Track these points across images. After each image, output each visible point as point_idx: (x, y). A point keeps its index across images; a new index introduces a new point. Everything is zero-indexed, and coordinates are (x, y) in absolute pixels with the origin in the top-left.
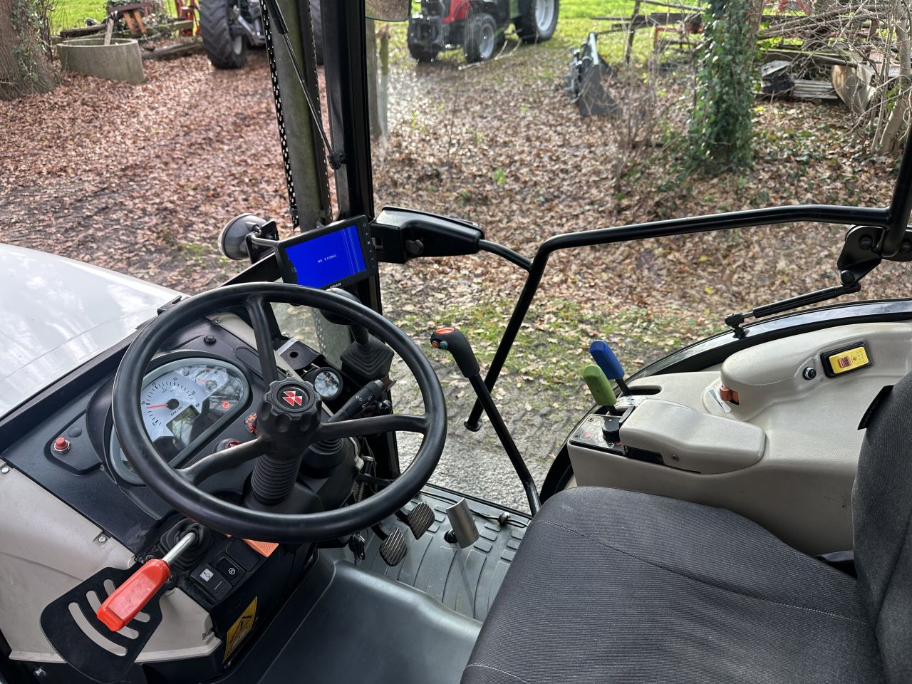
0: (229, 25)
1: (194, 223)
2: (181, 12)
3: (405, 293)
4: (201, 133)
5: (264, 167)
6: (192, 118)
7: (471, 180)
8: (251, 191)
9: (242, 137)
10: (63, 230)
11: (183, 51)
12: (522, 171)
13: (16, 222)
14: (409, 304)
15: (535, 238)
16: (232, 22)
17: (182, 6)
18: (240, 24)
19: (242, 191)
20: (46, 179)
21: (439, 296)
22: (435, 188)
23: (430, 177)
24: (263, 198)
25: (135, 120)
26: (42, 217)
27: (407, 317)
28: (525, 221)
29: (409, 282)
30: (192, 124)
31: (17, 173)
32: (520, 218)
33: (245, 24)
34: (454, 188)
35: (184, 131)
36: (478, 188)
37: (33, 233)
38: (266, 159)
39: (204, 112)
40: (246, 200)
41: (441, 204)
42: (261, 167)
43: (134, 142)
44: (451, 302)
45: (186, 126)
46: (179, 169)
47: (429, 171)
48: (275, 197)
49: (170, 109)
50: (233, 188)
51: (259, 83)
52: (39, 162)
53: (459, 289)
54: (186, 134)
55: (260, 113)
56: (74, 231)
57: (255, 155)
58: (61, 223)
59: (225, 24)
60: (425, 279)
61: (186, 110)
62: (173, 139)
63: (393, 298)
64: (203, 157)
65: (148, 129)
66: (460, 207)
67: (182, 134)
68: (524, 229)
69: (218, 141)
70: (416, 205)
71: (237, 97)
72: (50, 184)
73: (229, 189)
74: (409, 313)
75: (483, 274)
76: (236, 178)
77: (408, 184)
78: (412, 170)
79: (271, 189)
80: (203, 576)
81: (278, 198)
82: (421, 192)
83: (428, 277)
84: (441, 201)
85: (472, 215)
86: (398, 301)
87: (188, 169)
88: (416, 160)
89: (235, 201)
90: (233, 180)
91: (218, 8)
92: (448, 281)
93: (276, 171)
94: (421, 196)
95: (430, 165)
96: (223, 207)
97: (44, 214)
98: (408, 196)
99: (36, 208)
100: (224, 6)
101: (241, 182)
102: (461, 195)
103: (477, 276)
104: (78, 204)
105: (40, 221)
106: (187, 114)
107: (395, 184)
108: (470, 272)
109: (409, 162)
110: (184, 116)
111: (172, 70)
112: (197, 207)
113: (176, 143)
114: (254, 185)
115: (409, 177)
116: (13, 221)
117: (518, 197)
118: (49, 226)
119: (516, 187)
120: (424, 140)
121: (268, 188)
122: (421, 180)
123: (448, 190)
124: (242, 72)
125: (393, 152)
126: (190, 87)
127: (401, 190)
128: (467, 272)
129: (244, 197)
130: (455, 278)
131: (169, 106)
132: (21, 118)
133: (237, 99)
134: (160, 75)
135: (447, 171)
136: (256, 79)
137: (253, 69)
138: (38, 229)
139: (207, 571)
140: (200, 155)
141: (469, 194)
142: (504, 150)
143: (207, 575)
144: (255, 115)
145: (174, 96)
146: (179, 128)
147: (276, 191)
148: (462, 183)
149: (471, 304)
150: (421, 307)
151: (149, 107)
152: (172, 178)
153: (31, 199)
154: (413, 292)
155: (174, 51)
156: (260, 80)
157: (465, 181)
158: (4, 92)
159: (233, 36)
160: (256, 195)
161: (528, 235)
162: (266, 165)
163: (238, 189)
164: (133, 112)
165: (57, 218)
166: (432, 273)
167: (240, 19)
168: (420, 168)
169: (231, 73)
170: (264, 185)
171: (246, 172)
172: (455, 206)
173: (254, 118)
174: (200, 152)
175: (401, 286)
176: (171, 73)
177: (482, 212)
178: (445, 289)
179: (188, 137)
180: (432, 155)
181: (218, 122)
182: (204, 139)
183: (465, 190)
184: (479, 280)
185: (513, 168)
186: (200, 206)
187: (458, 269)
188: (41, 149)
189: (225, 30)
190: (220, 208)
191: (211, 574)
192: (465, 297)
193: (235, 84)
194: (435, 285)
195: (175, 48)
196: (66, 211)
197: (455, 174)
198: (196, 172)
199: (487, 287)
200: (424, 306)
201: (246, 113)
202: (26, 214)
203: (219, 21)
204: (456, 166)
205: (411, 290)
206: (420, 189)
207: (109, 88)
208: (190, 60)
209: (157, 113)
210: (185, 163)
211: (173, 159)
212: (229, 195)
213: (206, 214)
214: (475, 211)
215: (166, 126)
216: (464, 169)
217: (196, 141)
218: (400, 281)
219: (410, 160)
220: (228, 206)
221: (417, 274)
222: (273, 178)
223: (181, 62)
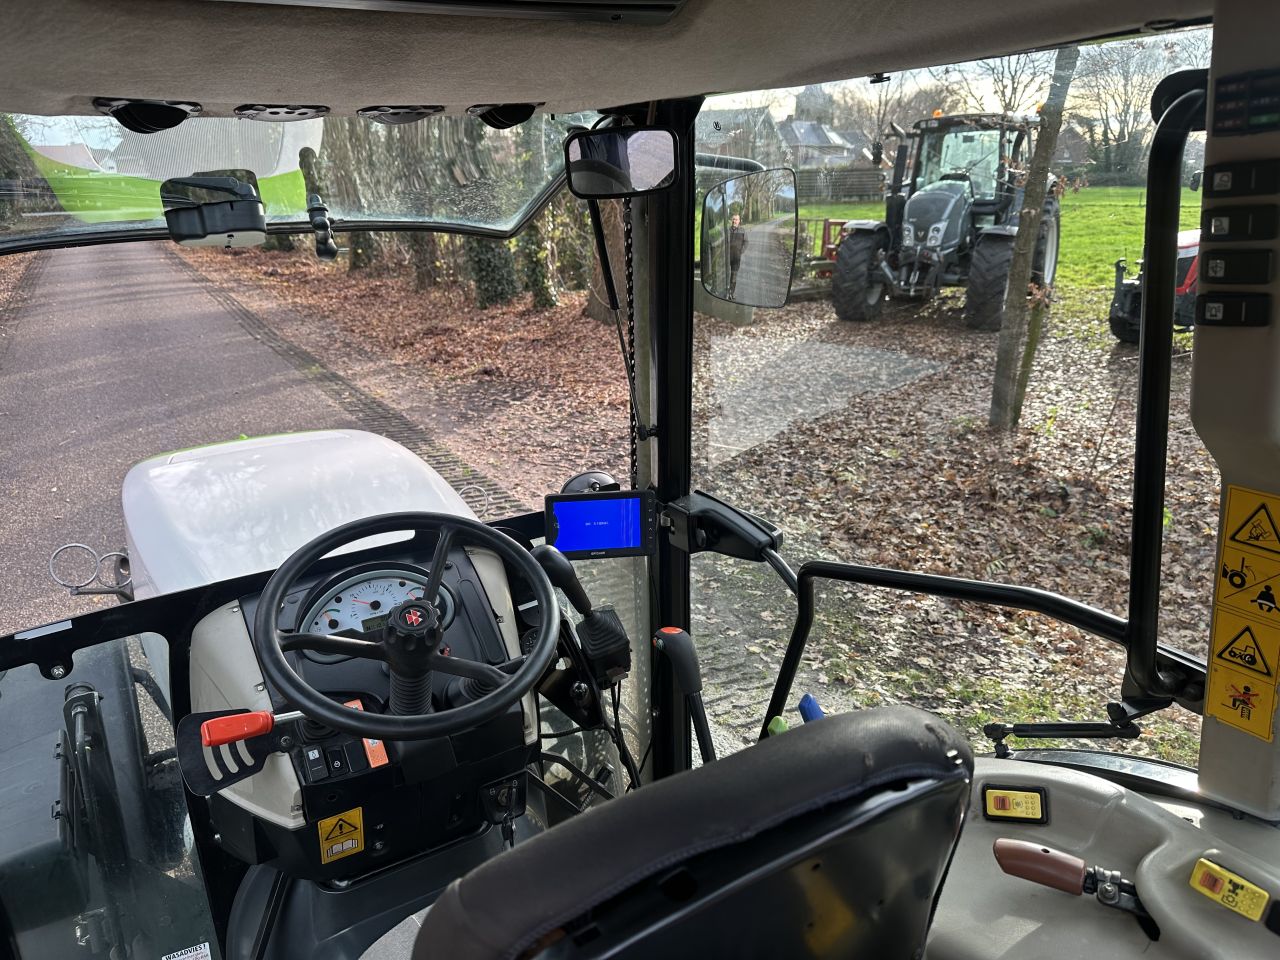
0: (869, 269)
1: (719, 488)
2: (825, 250)
3: (932, 640)
4: (781, 390)
5: (831, 441)
6: (782, 370)
7: (1114, 514)
8: (800, 465)
9: (826, 402)
10: (590, 464)
11: (808, 294)
12: (1208, 520)
13: (555, 447)
14: (929, 656)
15: (1196, 625)
16: (873, 266)
17: (830, 243)
18: (882, 269)
19: (790, 463)
20: (605, 409)
21: (981, 660)
22: (1053, 514)
23: (1049, 496)
24: (811, 476)
25: (719, 364)
26: (579, 447)
27: (913, 671)
28: (1189, 594)
29: (947, 629)
30: (777, 377)
31: (582, 399)
32: (1180, 587)
33: (888, 271)
34: (1084, 520)
35: (764, 384)
36: (1122, 527)
37: (564, 461)
38: (839, 432)
39: (799, 366)
40: (789, 474)
41: (1054, 537)
42: (827, 441)
43: (706, 388)
44: (992, 674)
45: (769, 380)
46: (736, 425)
47: (1053, 487)
48: (824, 478)
49: (762, 358)
50: (781, 459)
51: (883, 341)
52: (606, 392)
53: (1016, 660)
54: (766, 388)
55: (863, 377)
56: (600, 468)
57: (827, 425)
58: (593, 457)
59: (863, 268)
60: (973, 631)
61: (779, 362)
62: (748, 391)
63: (910, 642)
64: (769, 417)
65: (727, 377)
66: (1084, 548)
67: (760, 387)
68: (1180, 606)
69: (795, 402)
70: (1016, 529)
71: (846, 354)
72: (605, 416)
73: (777, 458)
74: (919, 667)
75: (1068, 651)
76: (791, 447)
77: (1014, 499)
78: (1027, 481)
79: (824, 467)
80: (310, 753)
81: (828, 479)
82: (1029, 514)
83: (979, 630)
84: (1056, 533)
85: (1099, 563)
86: (914, 648)
87: (745, 428)
88: (1039, 470)
89: (776, 473)
90: (787, 449)
91: (862, 250)
92: (1004, 644)
93: (842, 448)
94: (1026, 519)
95: (1056, 480)
96: (759, 477)
97: (583, 444)
98: (1007, 514)
99: (579, 437)
100: (869, 248)
101: (795, 454)
102: (1090, 532)
103: (1058, 651)
104: (619, 442)
105: (576, 450)
106: (778, 366)
107: (993, 494)
108: (1050, 642)
109: (1029, 470)
110: (774, 368)
111: (787, 315)
112: (731, 471)
113: (748, 397)
114: (807, 459)
115: (1019, 490)
116: (554, 445)
117: (1189, 556)
118: (581, 457)
119: (1191, 541)
120: (1065, 445)
121: (822, 466)
122: (1034, 497)
123: (1072, 520)
124: (869, 326)
125: (1012, 453)
126: (798, 336)
127: (1000, 504)
128: (1045, 641)
129: (789, 471)
130: (1020, 644)
131: (763, 354)
132: (613, 345)
133: (845, 357)
134: (771, 319)
135: (1081, 493)
136: (880, 337)
137: (883, 324)
138: (570, 458)
139: (316, 752)
140: (766, 414)
141: (1104, 533)
142: (1191, 483)
143: (314, 754)
144: (856, 379)
145: (775, 344)
146: (761, 380)
147: (829, 472)
148: (1099, 515)
149: (1020, 686)
150: (943, 666)
151: (742, 352)
152: (724, 434)
153: (581, 426)
154: (945, 643)
155: (800, 293)
156: (885, 338)
157: (1107, 514)
158: (608, 315)
159: (871, 283)
160: (804, 471)
161: (1186, 617)
162: (834, 440)
163: (787, 460)
164: (722, 355)
165: (592, 451)
166: (989, 627)
167: (884, 264)
168: (1040, 480)
169: (855, 325)
170: (819, 462)
171: (807, 442)
172: (1076, 544)
173: (853, 382)
174: (768, 410)
175: (931, 631)
176: (784, 318)
177: (1118, 564)
178: (996, 654)
179: (765, 392)
180: (1069, 468)
181: (807, 380)
182: (781, 397)
183: (1099, 526)
184: (1058, 658)
185: (1195, 512)
186: (735, 471)
187: (1034, 633)
188: (616, 379)
189: (862, 275)
190: (755, 477)
191: (317, 756)
192: (1020, 674)
193: (852, 339)
194: (984, 644)
195: (801, 290)
196: (603, 446)
197: (1093, 500)
198: (752, 432)
199: (1062, 671)
200: (948, 665)
201: (845, 374)
202: (568, 441)
203: (858, 265)
204: (1098, 490)
205: (943, 640)
206: (1029, 510)
207: (709, 326)
208: (814, 305)
209: (747, 359)
210: (746, 419)
211: (736, 413)
212: (773, 466)
213: (737, 481)
214: (1106, 559)
215: (748, 375)
216: (1111, 496)
217: (771, 398)
218: (934, 623)
219: (1030, 467)
220: (765, 477)
221: (964, 621)
222: (835, 456)
223: (802, 307)
